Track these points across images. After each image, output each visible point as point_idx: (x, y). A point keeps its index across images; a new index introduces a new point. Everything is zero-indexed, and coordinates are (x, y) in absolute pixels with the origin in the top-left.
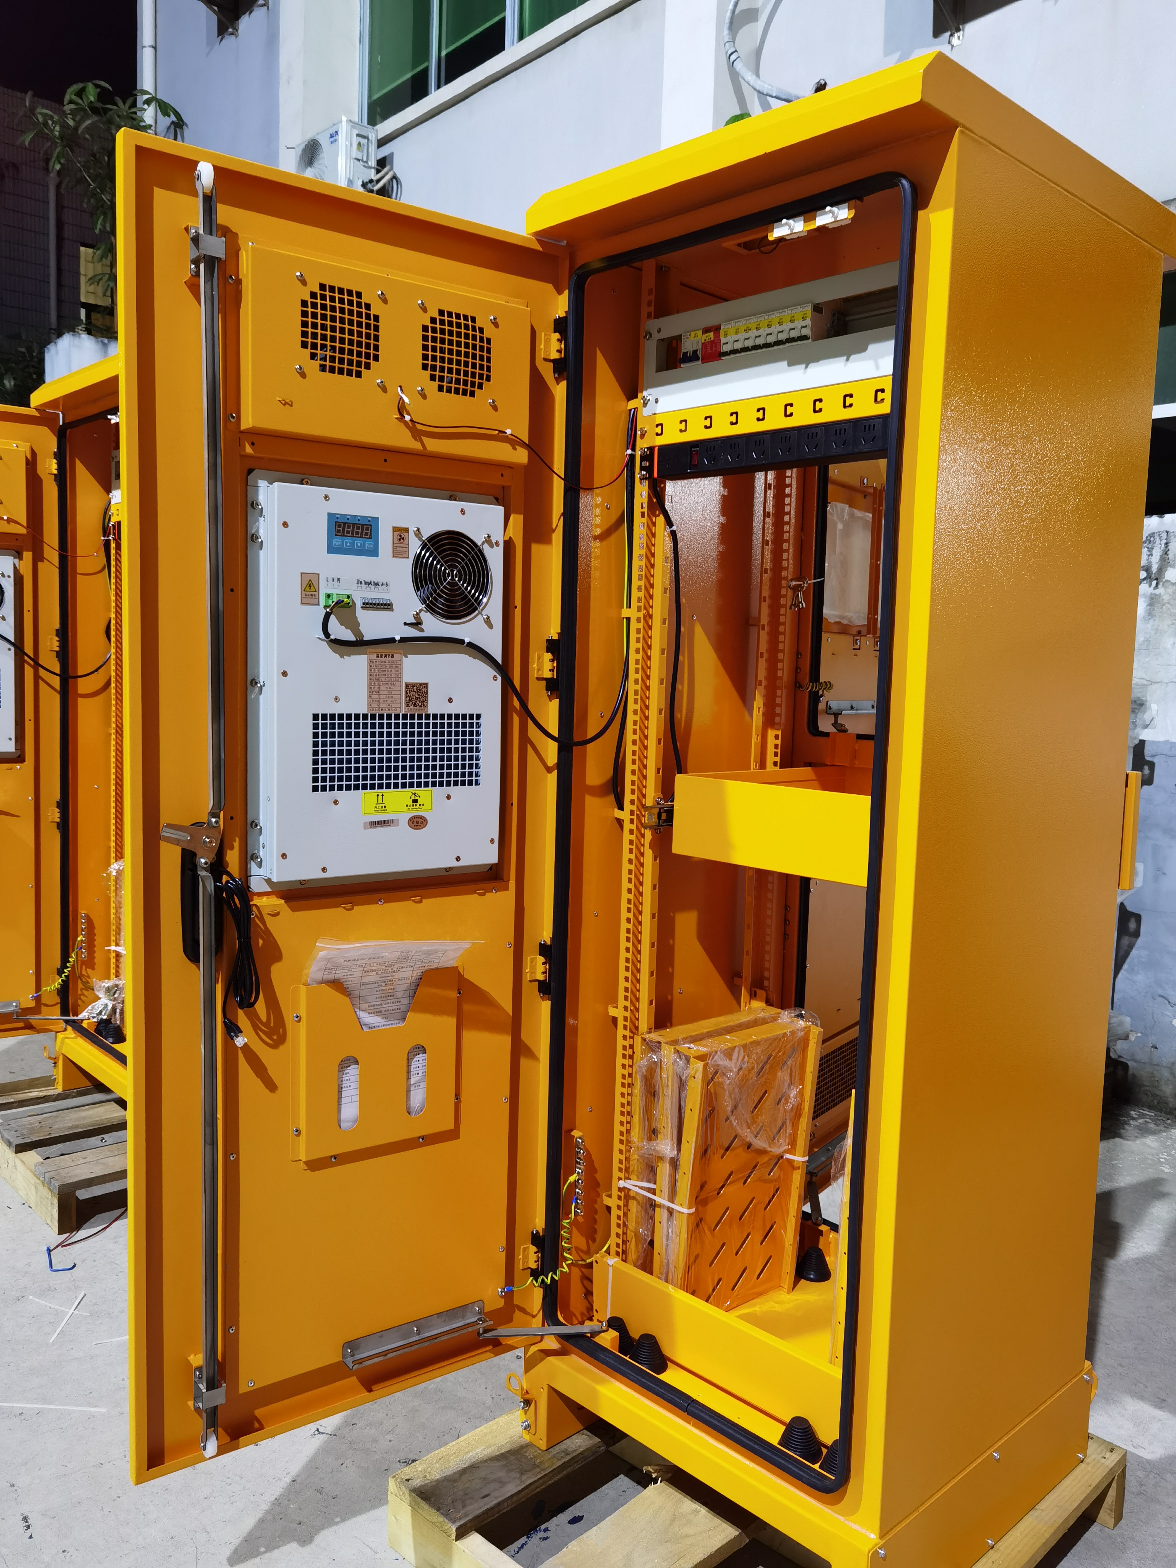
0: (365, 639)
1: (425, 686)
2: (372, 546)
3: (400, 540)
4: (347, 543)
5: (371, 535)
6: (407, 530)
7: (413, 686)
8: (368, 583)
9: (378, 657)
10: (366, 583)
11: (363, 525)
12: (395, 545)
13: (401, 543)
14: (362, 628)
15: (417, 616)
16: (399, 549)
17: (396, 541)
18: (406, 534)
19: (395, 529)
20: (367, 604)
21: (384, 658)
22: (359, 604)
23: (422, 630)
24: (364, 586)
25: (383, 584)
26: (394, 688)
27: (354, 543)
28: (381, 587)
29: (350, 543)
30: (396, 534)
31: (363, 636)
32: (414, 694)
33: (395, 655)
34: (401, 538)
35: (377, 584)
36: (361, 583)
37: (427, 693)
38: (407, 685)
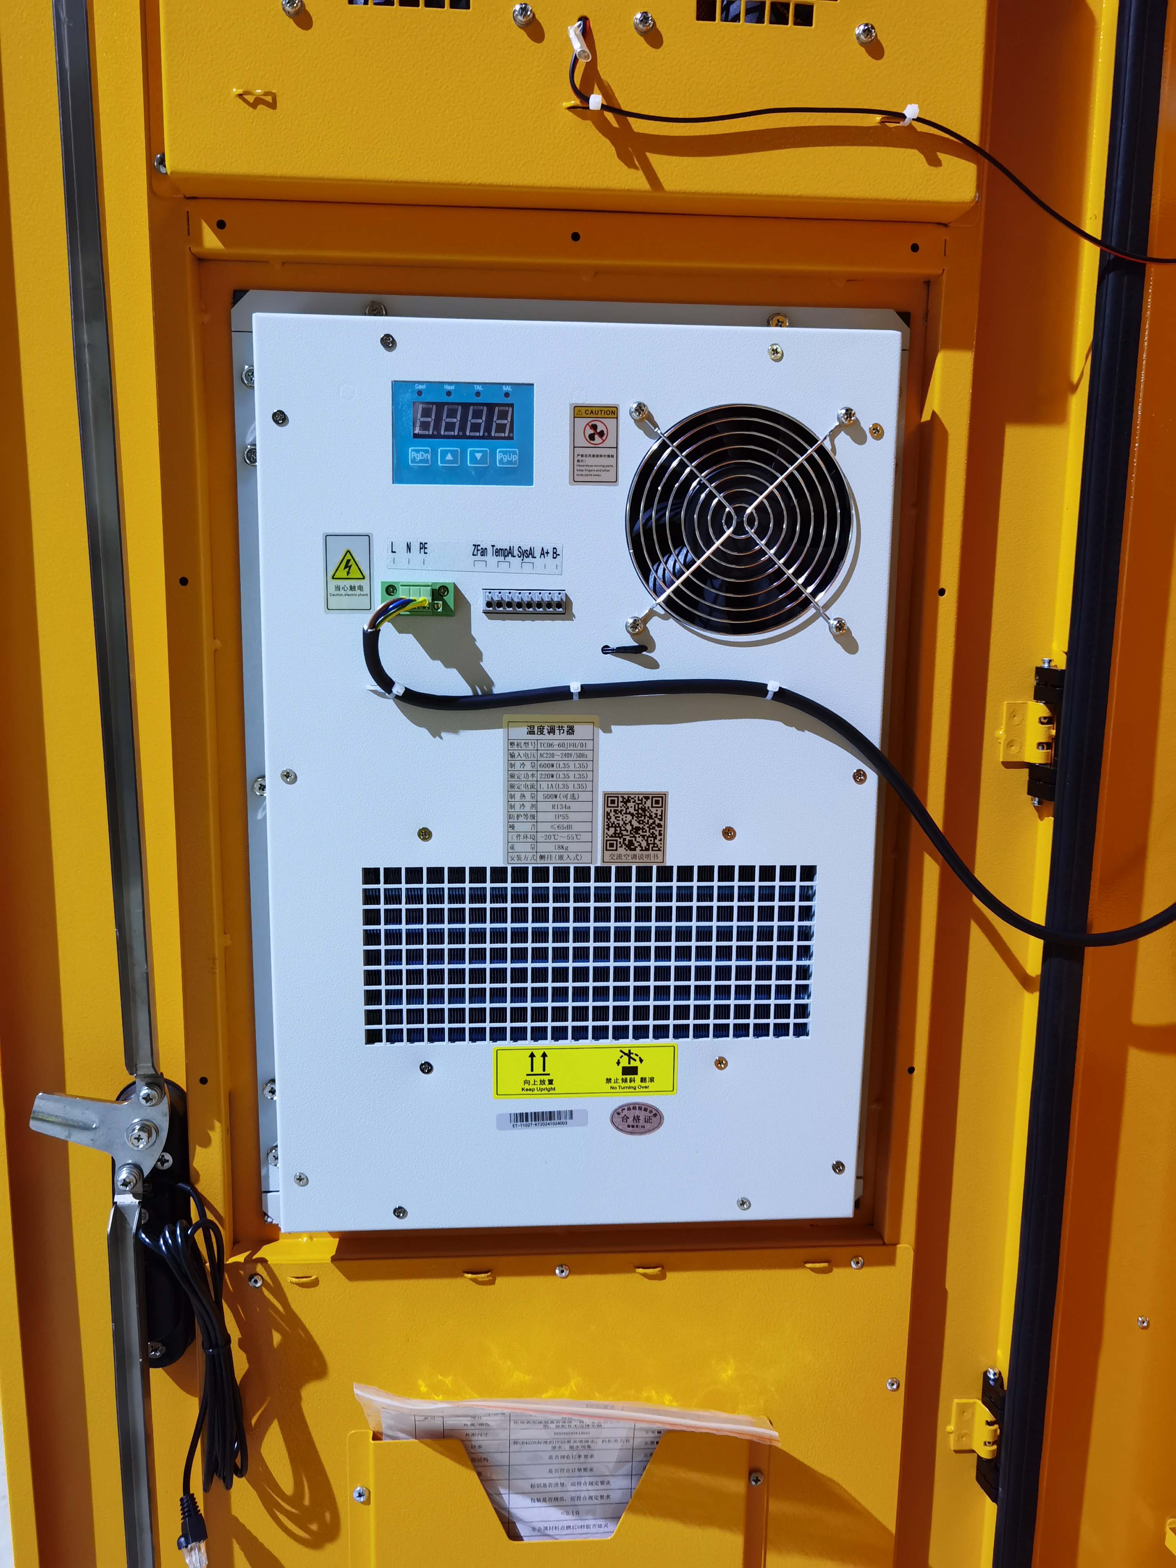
0: (497, 690)
1: (660, 800)
2: (515, 458)
3: (592, 437)
4: (444, 454)
5: (511, 430)
6: (612, 412)
7: (626, 801)
8: (504, 553)
9: (531, 732)
10: (498, 552)
11: (491, 407)
12: (578, 451)
13: (596, 446)
14: (487, 665)
15: (638, 627)
16: (589, 461)
17: (582, 441)
18: (610, 423)
19: (579, 411)
20: (499, 604)
21: (547, 736)
22: (477, 606)
23: (653, 665)
24: (491, 558)
25: (543, 553)
26: (574, 806)
27: (464, 452)
28: (539, 561)
29: (454, 453)
30: (582, 423)
31: (491, 683)
32: (627, 820)
33: (577, 728)
34: (596, 434)
35: (527, 554)
36: (484, 552)
37: (662, 817)
38: (611, 799)
